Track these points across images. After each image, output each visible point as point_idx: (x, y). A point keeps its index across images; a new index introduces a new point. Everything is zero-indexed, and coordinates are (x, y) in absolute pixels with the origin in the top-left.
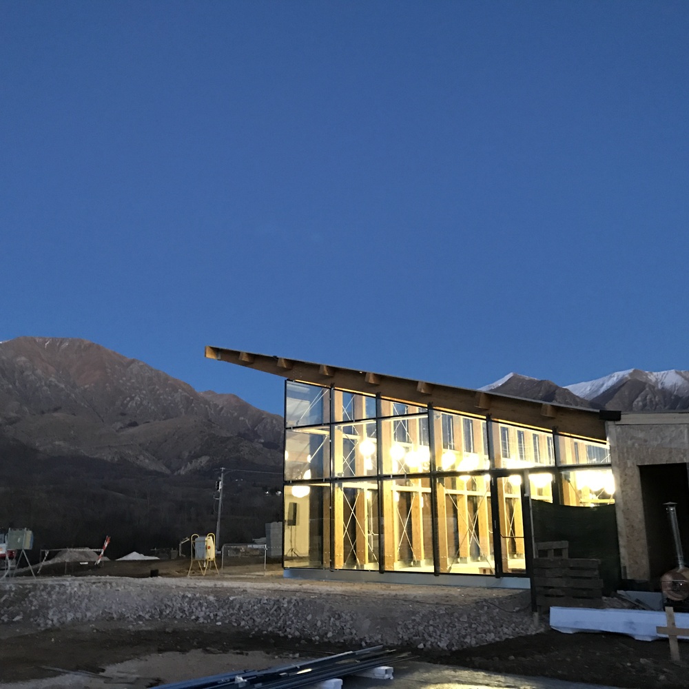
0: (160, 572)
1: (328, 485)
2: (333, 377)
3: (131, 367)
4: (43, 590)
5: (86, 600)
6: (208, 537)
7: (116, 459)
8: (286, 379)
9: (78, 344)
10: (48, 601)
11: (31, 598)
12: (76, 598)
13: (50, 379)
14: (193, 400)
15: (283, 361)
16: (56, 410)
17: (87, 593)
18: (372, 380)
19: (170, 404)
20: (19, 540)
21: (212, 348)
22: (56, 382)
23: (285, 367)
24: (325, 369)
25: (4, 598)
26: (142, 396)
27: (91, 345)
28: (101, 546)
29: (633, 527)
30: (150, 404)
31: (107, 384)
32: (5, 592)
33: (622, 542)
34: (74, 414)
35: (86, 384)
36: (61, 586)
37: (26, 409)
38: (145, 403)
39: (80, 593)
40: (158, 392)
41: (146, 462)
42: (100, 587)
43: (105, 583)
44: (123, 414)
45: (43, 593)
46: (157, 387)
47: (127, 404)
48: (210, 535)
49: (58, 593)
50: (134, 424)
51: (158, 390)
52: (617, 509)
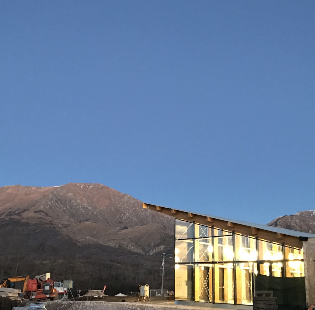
0: (126, 301)
1: (192, 265)
2: (194, 218)
3: (124, 198)
4: (77, 304)
5: (92, 308)
6: (145, 286)
7: (117, 246)
8: (175, 218)
9: (97, 186)
10: (78, 308)
11: (72, 307)
12: (89, 307)
13: (84, 205)
14: (155, 215)
15: (173, 210)
16: (87, 220)
17: (93, 306)
18: (209, 220)
19: (144, 217)
20: (68, 284)
21: (145, 204)
22: (87, 206)
23: (174, 213)
24: (190, 215)
25: (62, 307)
26: (129, 213)
27: (103, 187)
28: (102, 289)
29: (311, 286)
30: (134, 218)
31: (112, 207)
32: (63, 304)
33: (307, 292)
34: (96, 223)
35: (101, 207)
36: (83, 303)
37: (72, 220)
38: (131, 217)
39: (90, 306)
40: (138, 211)
41: (132, 248)
42: (98, 304)
43: (100, 303)
44: (120, 223)
45: (77, 305)
46: (137, 208)
47: (122, 217)
48: (147, 285)
49: (82, 305)
50: (126, 228)
51: (138, 210)
52: (305, 279)
